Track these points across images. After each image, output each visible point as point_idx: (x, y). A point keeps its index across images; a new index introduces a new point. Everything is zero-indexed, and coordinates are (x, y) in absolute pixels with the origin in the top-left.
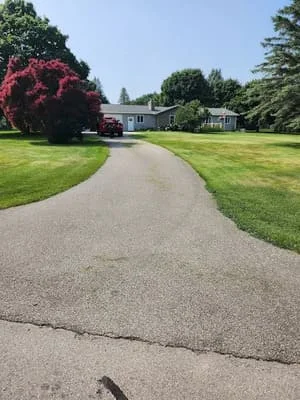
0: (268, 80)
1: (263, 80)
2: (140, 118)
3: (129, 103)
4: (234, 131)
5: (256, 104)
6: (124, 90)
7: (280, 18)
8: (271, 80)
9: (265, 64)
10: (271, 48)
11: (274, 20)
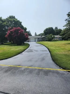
0: (67, 28)
1: (66, 28)
2: (38, 39)
3: (37, 35)
4: (61, 40)
5: (65, 34)
6: (36, 33)
7: (69, 14)
8: (68, 28)
9: (66, 25)
10: (67, 21)
11: (67, 15)
